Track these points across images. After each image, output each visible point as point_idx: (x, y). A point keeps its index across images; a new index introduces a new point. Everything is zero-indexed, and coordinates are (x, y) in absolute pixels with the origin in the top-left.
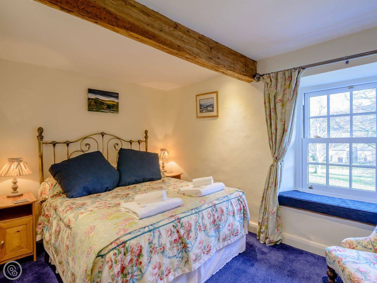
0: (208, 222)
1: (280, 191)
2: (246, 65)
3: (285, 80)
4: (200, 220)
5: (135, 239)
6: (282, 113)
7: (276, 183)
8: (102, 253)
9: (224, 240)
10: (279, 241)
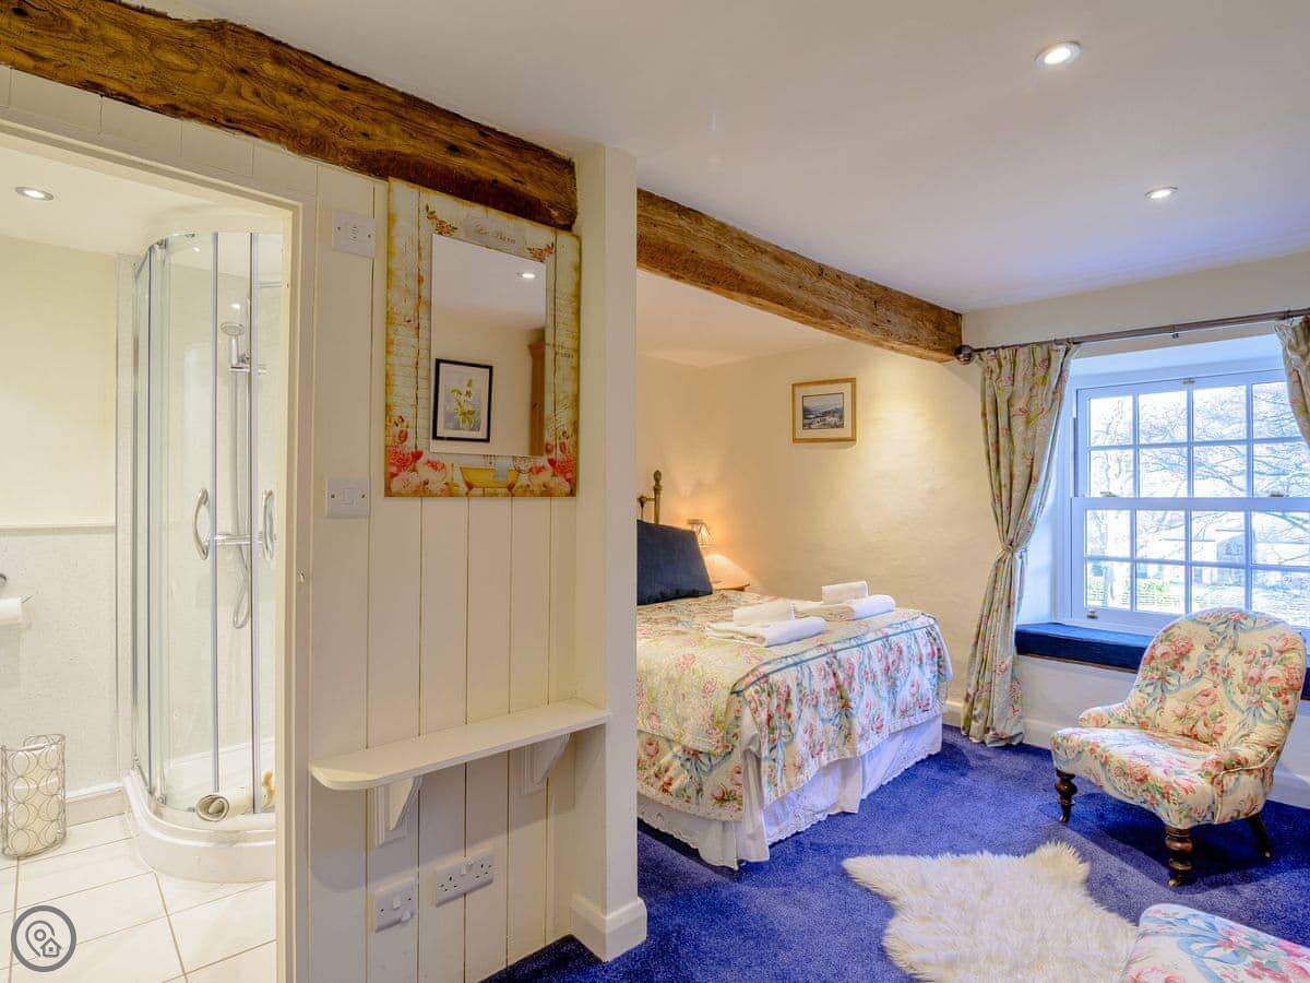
0: (878, 667)
1: (1019, 623)
2: (939, 327)
3: (1034, 365)
4: (866, 662)
5: (779, 673)
6: (1025, 441)
7: (1009, 602)
8: (737, 689)
9: (904, 712)
10: (1017, 735)
